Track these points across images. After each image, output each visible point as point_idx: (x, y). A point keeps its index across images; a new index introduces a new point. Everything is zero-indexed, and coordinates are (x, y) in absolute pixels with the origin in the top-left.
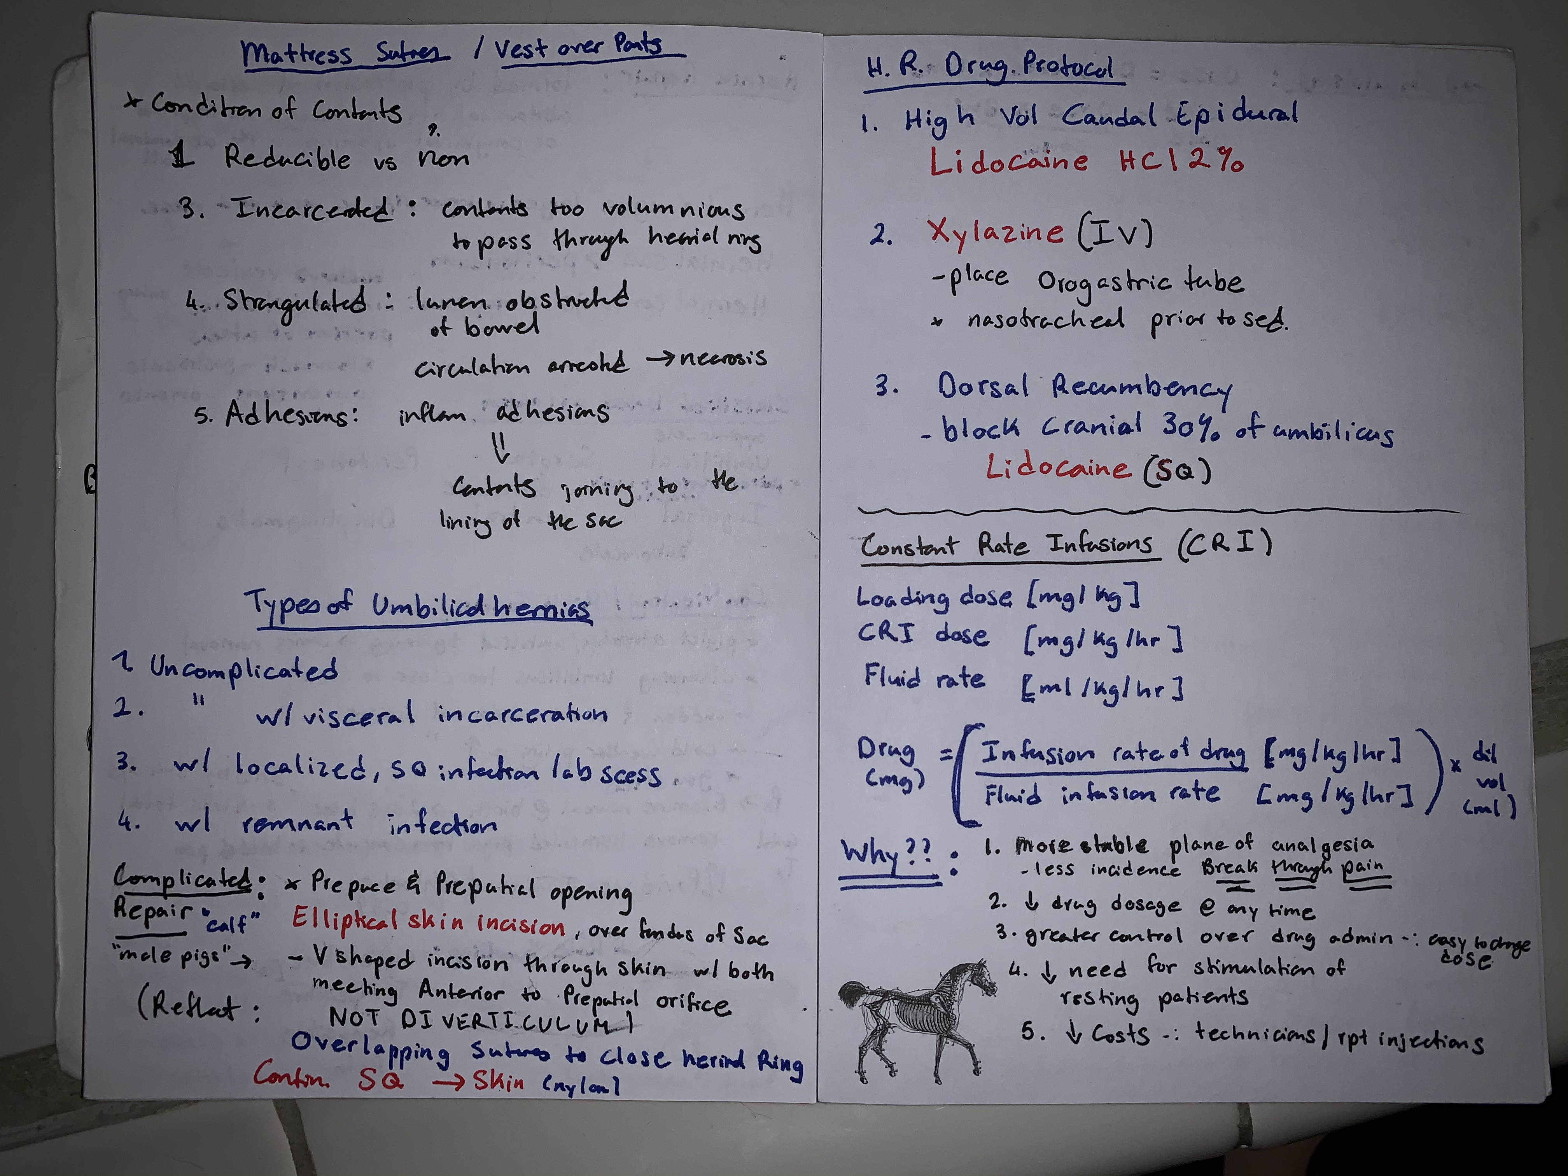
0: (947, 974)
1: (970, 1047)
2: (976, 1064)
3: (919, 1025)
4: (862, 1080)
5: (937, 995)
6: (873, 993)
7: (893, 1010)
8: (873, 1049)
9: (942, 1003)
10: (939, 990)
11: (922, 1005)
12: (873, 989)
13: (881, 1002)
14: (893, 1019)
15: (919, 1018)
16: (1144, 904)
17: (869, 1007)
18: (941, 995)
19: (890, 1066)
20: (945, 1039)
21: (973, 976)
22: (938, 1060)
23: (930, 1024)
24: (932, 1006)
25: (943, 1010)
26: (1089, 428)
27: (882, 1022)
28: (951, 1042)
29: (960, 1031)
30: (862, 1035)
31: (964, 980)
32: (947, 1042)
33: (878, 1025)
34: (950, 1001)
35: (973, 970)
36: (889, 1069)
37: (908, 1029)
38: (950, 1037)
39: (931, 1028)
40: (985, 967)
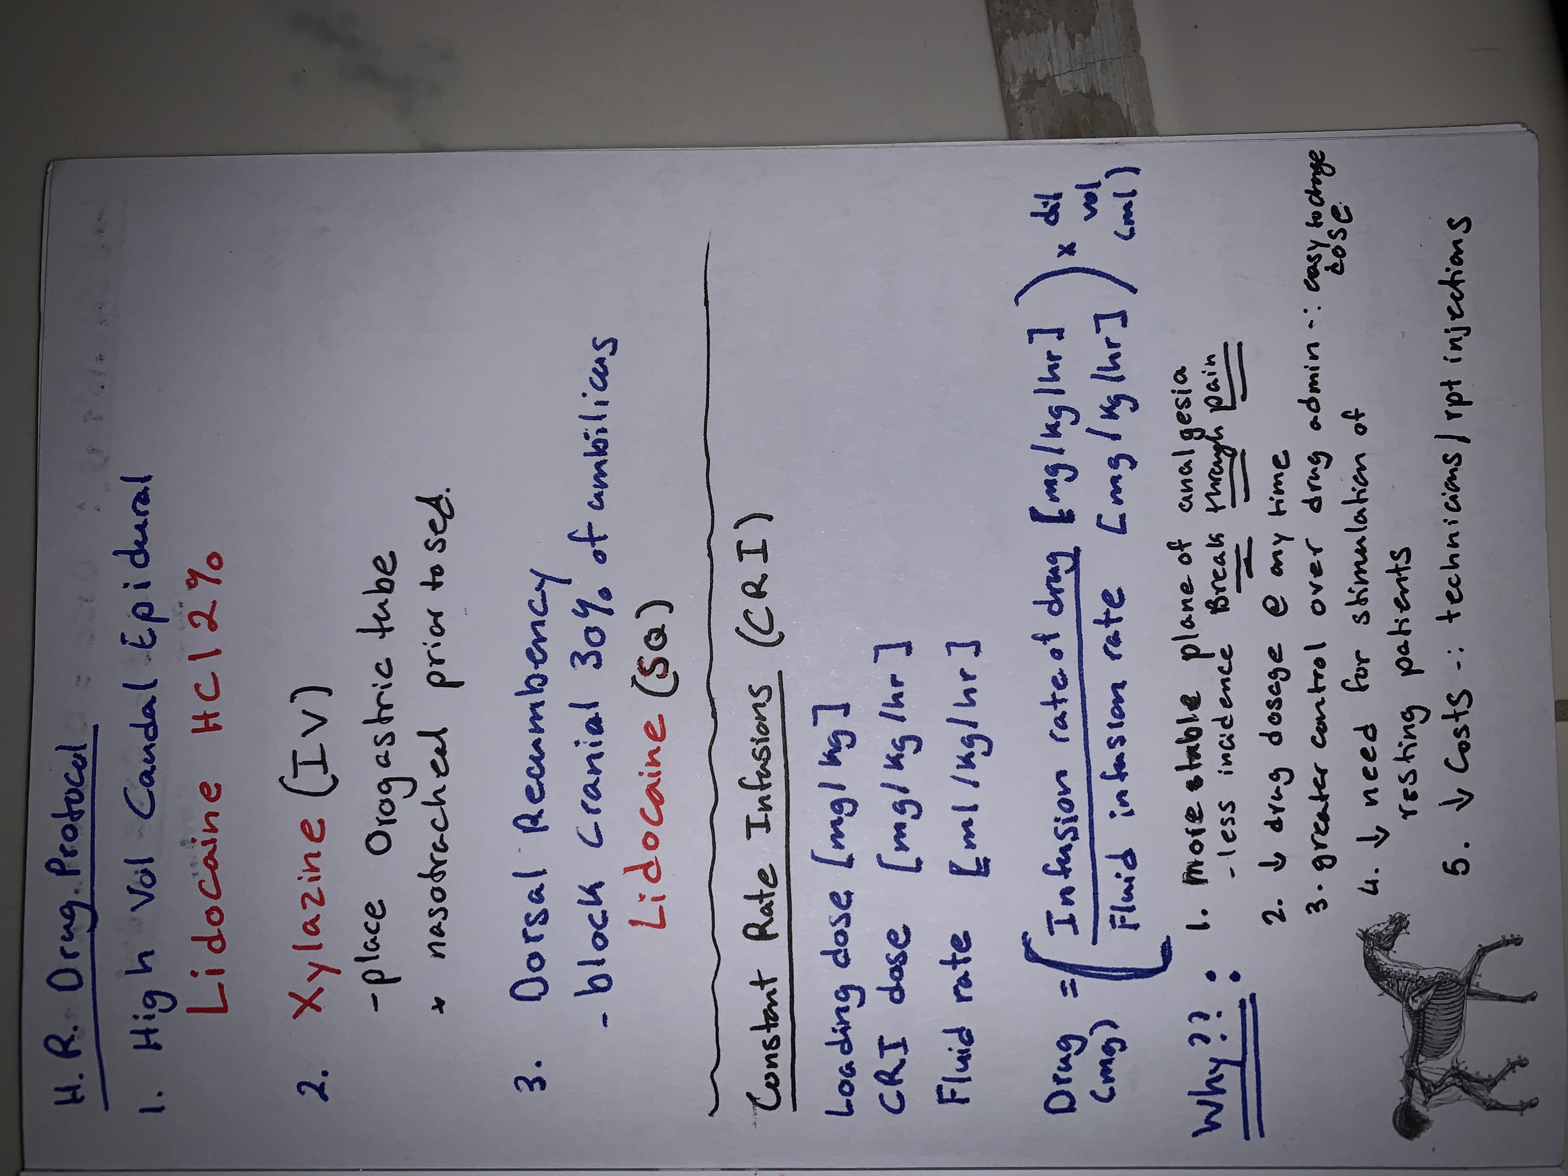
0: (1379, 985)
1: (1483, 952)
2: (1507, 943)
3: (1453, 1026)
4: (1533, 1105)
5: (1410, 1001)
6: (1409, 1092)
7: (1431, 1063)
8: (1489, 1092)
9: (1420, 993)
10: (1402, 997)
11: (1424, 1022)
12: (1403, 1092)
13: (1422, 1080)
14: (1445, 1063)
15: (1444, 1026)
16: (1273, 698)
17: (1430, 1097)
18: (1410, 994)
19: (1512, 1066)
20: (1473, 988)
21: (1381, 947)
22: (1502, 998)
23: (1451, 1010)
24: (1426, 1007)
25: (1431, 992)
26: (592, 778)
27: (1451, 1079)
28: (1475, 980)
29: (1459, 964)
30: (1468, 1106)
31: (1385, 960)
32: (1477, 985)
33: (1455, 1084)
34: (1417, 981)
35: (1372, 949)
36: (1517, 1068)
37: (1459, 1041)
38: (1469, 980)
39: (1456, 1009)
40: (1367, 930)
